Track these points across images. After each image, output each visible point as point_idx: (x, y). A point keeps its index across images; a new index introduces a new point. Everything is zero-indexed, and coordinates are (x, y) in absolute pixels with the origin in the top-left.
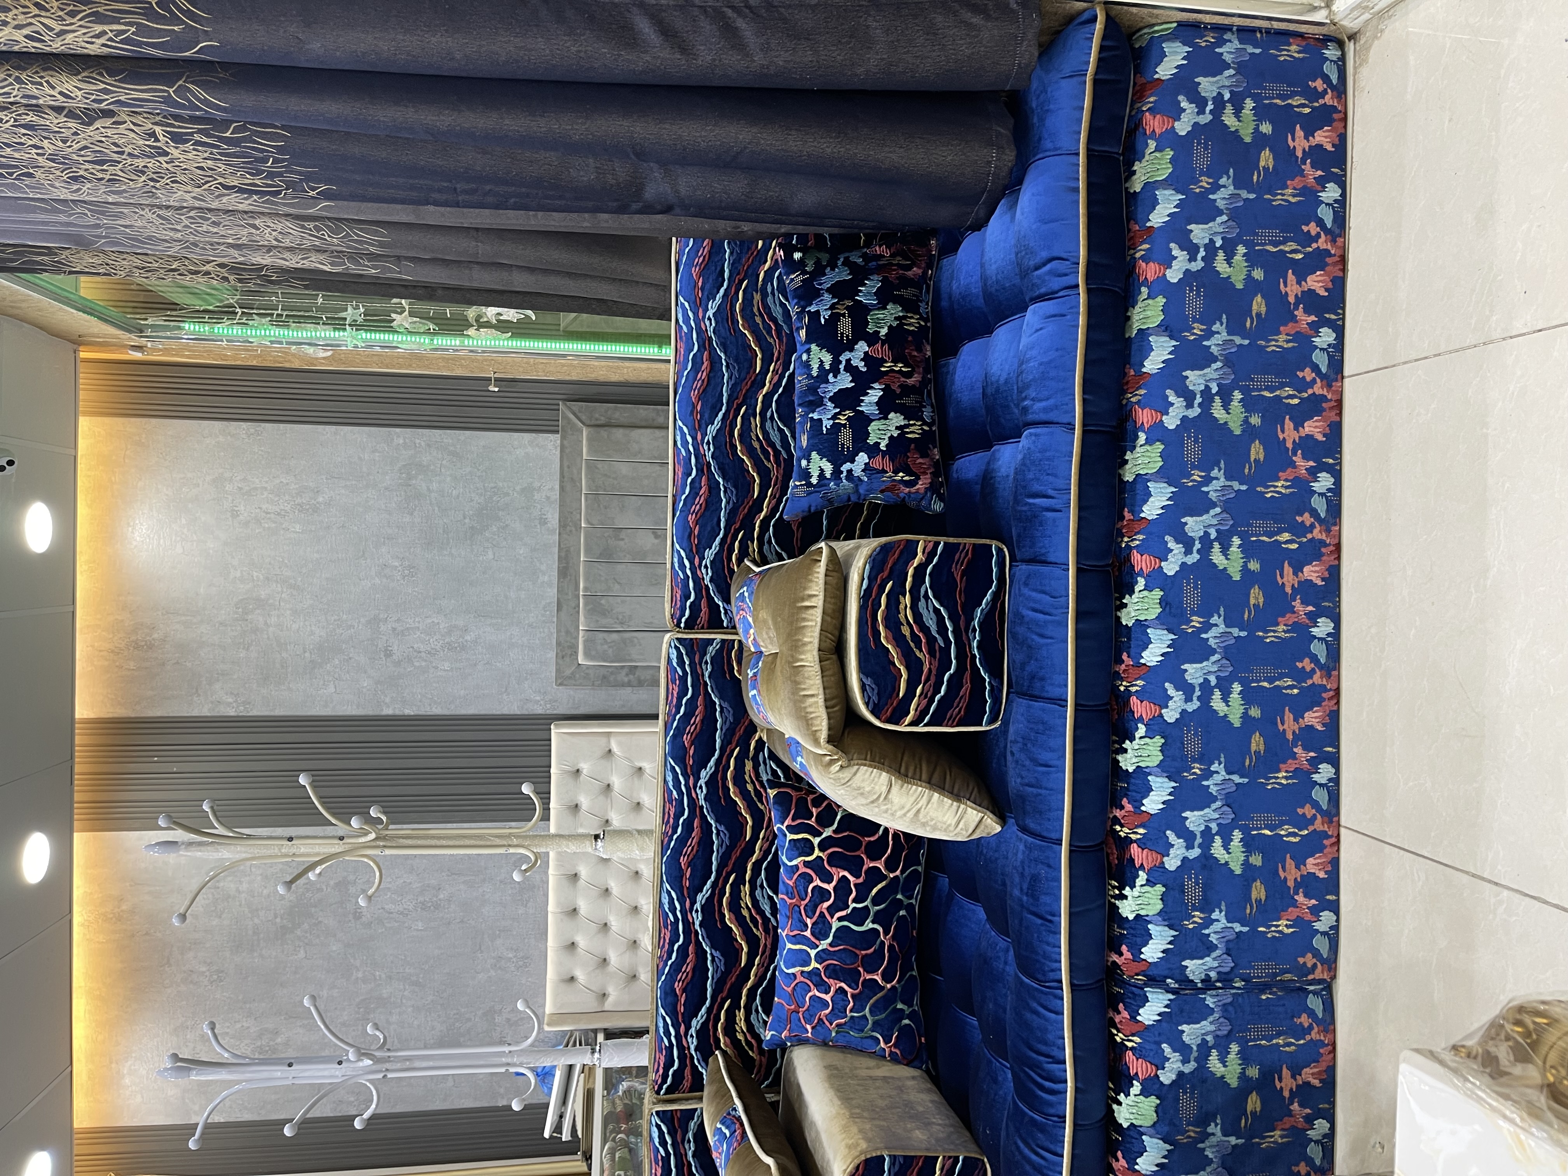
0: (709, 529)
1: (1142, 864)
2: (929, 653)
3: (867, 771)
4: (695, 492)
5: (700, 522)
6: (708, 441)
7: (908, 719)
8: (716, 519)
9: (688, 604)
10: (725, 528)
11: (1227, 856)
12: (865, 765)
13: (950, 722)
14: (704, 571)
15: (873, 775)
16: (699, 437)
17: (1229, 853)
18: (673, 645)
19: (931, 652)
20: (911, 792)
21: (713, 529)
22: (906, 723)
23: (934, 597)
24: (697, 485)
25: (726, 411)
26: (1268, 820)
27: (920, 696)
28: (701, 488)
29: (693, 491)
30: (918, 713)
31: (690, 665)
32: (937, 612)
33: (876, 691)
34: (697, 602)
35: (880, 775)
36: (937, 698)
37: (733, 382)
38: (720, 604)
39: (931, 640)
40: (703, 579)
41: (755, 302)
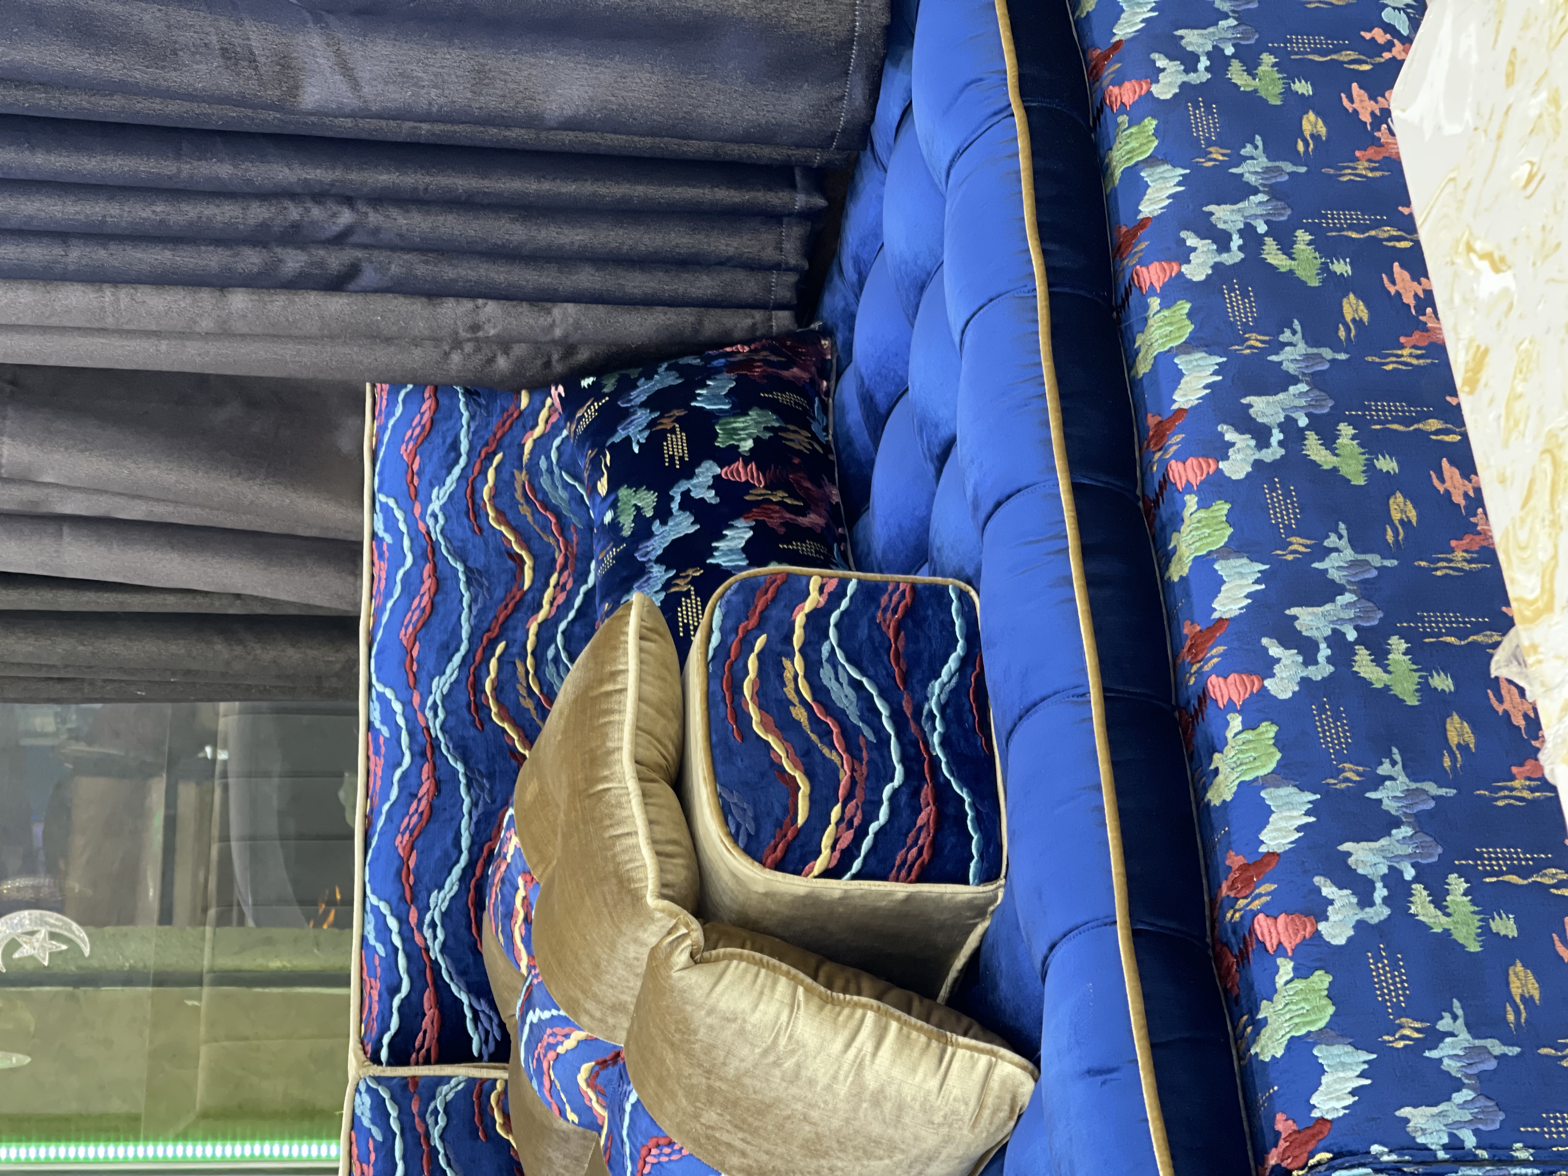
0: (438, 853)
1: (1280, 943)
2: (847, 750)
3: (746, 971)
4: (409, 793)
5: (419, 843)
6: (435, 702)
7: (820, 865)
8: (450, 836)
9: (396, 1002)
10: (470, 850)
11: (1444, 920)
12: (741, 958)
13: (903, 873)
14: (428, 933)
15: (760, 981)
16: (416, 700)
17: (1448, 915)
18: (362, 1088)
19: (852, 748)
20: (841, 1018)
21: (446, 854)
22: (816, 872)
23: (848, 660)
24: (413, 781)
25: (468, 652)
26: (1512, 859)
27: (838, 824)
28: (421, 784)
29: (405, 793)
30: (837, 854)
31: (399, 1118)
32: (857, 685)
33: (750, 814)
34: (414, 998)
35: (775, 983)
36: (874, 827)
37: (479, 605)
38: (464, 997)
39: (849, 734)
40: (427, 950)
41: (518, 486)
